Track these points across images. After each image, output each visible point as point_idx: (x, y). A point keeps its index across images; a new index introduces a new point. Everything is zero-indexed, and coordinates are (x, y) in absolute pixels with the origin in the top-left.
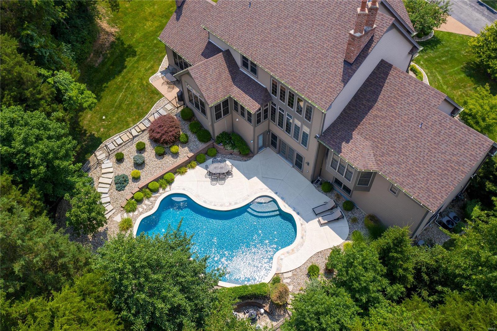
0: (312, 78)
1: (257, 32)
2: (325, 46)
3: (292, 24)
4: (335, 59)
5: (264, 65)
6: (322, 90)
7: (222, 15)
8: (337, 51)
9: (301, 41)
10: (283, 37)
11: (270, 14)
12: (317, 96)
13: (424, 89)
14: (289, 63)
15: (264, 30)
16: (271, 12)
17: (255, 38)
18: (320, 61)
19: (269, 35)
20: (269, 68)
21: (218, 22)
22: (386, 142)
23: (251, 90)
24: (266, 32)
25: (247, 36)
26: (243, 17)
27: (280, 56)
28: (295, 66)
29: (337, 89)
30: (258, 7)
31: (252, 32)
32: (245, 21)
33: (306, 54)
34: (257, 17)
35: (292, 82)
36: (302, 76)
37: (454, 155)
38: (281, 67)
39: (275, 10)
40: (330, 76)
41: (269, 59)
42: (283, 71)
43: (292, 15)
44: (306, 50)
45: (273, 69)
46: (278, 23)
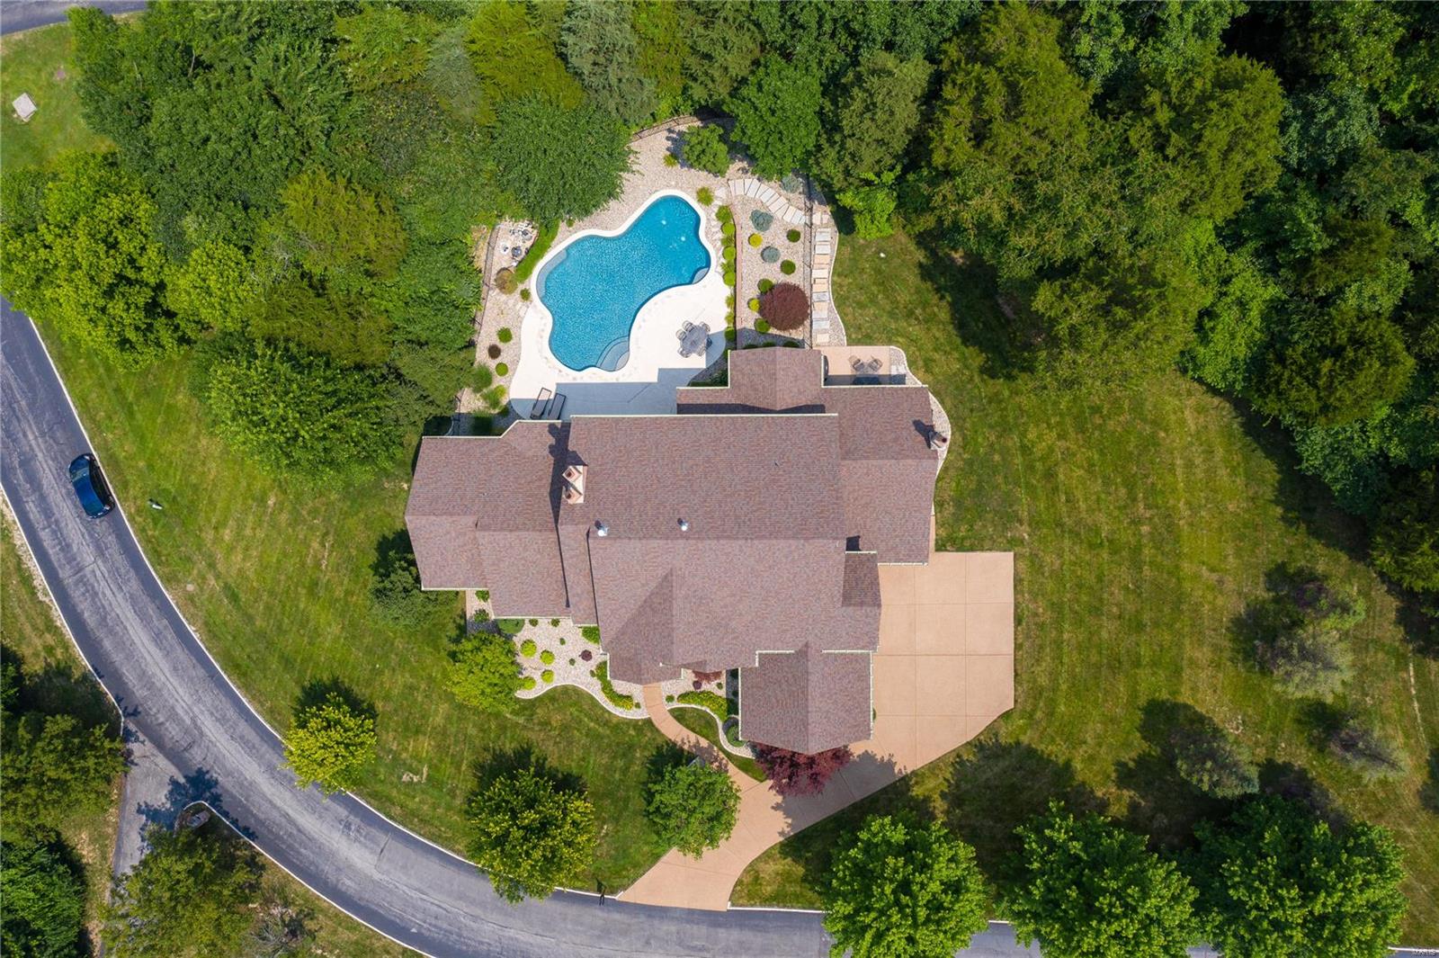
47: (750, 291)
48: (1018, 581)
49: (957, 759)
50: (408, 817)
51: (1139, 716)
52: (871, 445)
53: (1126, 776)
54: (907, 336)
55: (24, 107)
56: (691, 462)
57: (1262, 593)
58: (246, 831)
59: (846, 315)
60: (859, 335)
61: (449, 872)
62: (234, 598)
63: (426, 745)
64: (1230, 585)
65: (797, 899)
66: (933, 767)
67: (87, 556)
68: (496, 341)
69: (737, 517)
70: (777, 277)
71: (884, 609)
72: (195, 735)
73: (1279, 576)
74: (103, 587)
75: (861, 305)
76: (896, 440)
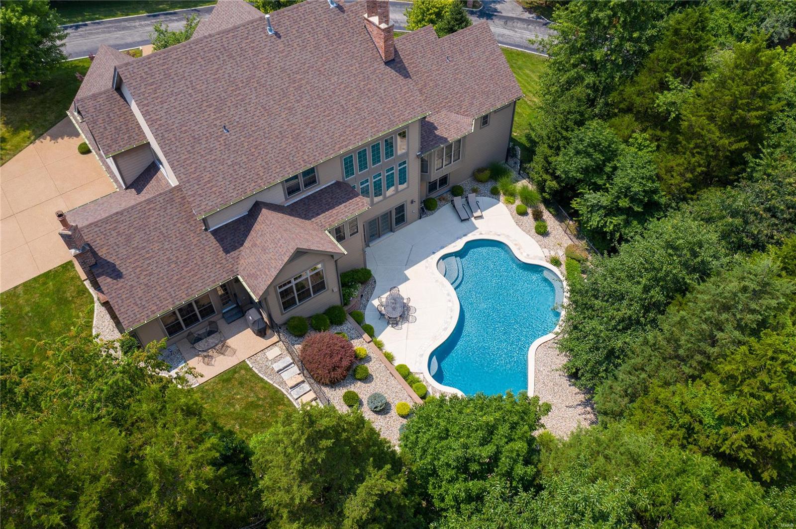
0: (383, 105)
1: (277, 140)
2: (355, 72)
3: (299, 92)
4: (378, 71)
5: (332, 152)
6: (404, 102)
7: (207, 176)
8: (369, 64)
9: (331, 93)
10: (310, 111)
11: (262, 110)
12: (408, 111)
13: (416, 37)
14: (349, 120)
15: (281, 129)
16: (260, 108)
17: (284, 146)
18: (369, 86)
19: (294, 127)
20: (340, 148)
21: (214, 189)
22: (450, 96)
23: (330, 200)
24: (285, 127)
25: (272, 155)
26: (238, 147)
27: (333, 127)
28: (357, 117)
29: (412, 87)
30: (238, 120)
31: (271, 146)
32: (246, 147)
33: (351, 97)
34: (253, 129)
35: (376, 129)
36: (375, 115)
37: (484, 52)
38: (348, 133)
39: (261, 101)
40: (394, 87)
41: (327, 142)
42: (355, 132)
43: (287, 85)
44: (345, 93)
45: (344, 143)
46: (285, 107)
52: (152, 220)
56: (305, 102)
59: (263, 388)
69: (231, 56)
75: (252, 406)
76: (129, 239)
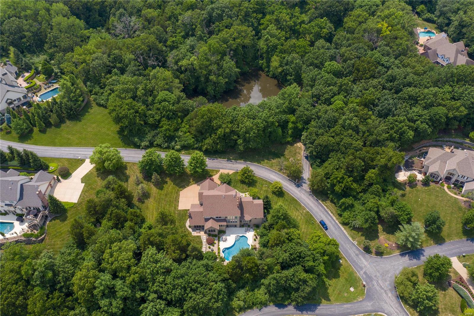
9: (228, 208)
10: (223, 209)
17: (218, 212)
47: (216, 245)
48: (178, 206)
49: (188, 186)
50: (266, 181)
51: (164, 188)
52: (198, 214)
53: (166, 182)
54: (192, 237)
55: (352, 289)
57: (146, 201)
58: (290, 180)
59: (201, 240)
60: (199, 237)
61: (259, 175)
62: (297, 209)
63: (264, 189)
64: (150, 202)
65: (211, 170)
66: (192, 185)
67: (322, 215)
68: (257, 240)
70: (212, 247)
71: (198, 192)
72: (299, 191)
73: (143, 202)
74: (319, 211)
75: (198, 242)
